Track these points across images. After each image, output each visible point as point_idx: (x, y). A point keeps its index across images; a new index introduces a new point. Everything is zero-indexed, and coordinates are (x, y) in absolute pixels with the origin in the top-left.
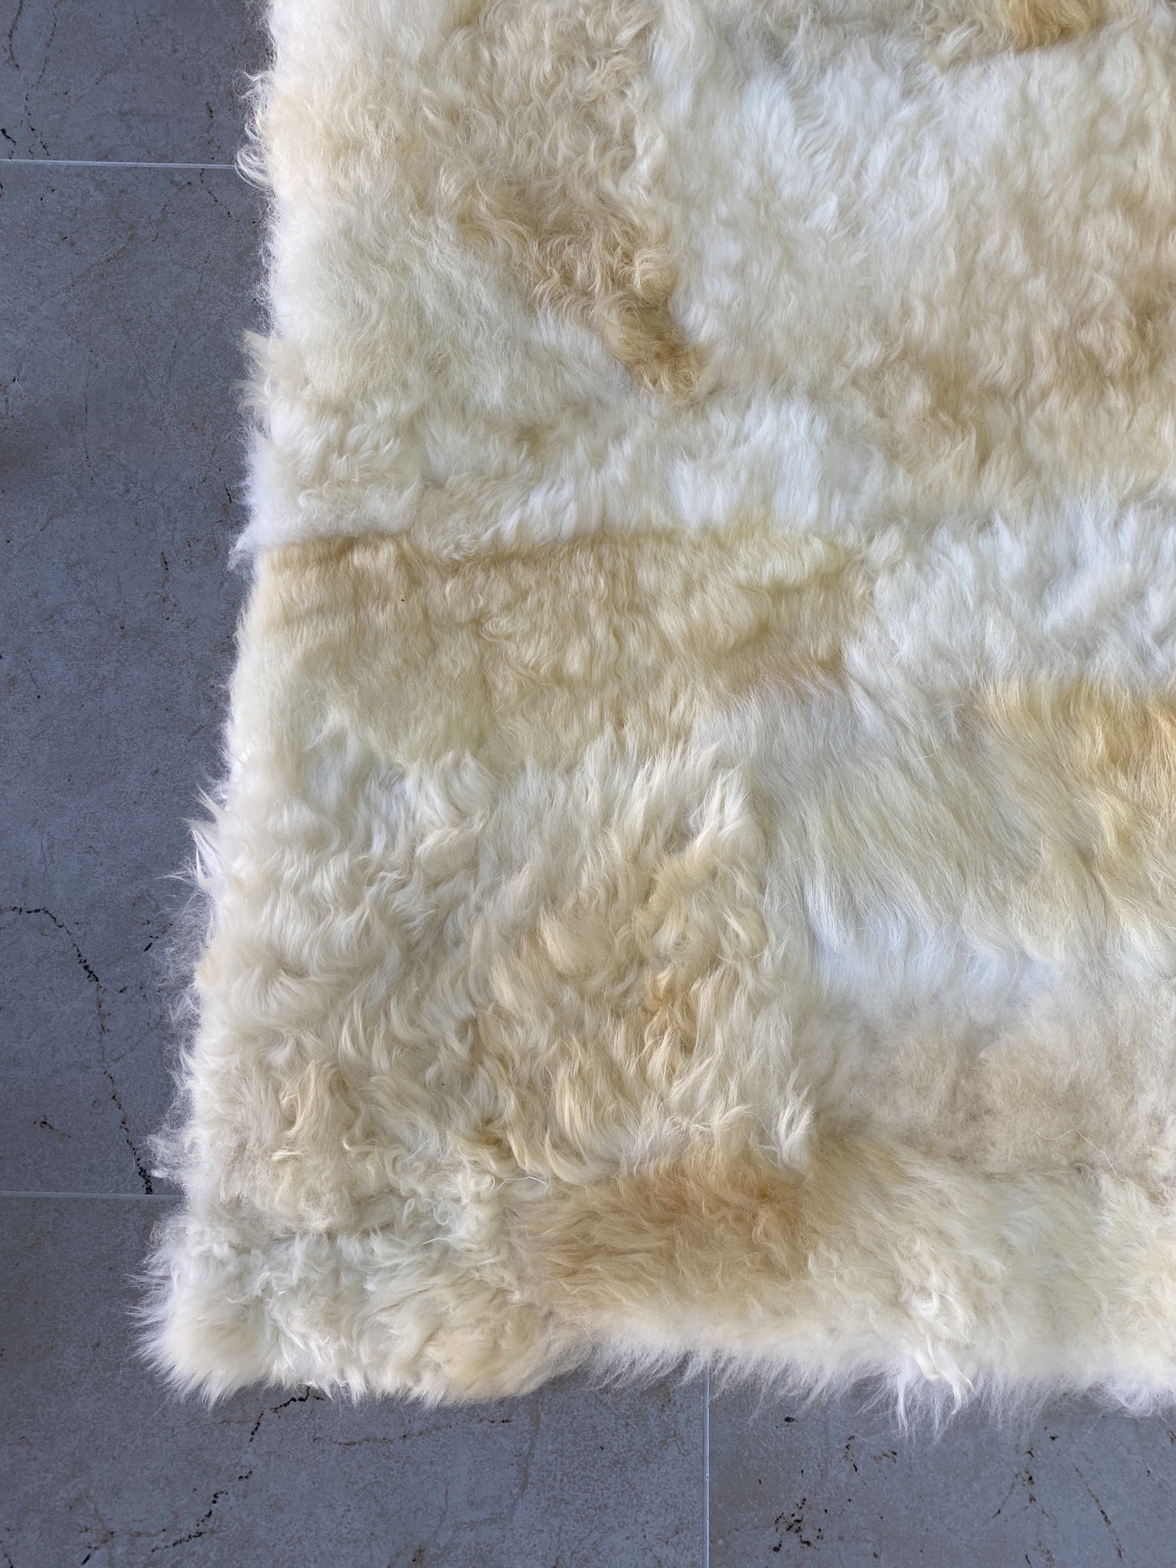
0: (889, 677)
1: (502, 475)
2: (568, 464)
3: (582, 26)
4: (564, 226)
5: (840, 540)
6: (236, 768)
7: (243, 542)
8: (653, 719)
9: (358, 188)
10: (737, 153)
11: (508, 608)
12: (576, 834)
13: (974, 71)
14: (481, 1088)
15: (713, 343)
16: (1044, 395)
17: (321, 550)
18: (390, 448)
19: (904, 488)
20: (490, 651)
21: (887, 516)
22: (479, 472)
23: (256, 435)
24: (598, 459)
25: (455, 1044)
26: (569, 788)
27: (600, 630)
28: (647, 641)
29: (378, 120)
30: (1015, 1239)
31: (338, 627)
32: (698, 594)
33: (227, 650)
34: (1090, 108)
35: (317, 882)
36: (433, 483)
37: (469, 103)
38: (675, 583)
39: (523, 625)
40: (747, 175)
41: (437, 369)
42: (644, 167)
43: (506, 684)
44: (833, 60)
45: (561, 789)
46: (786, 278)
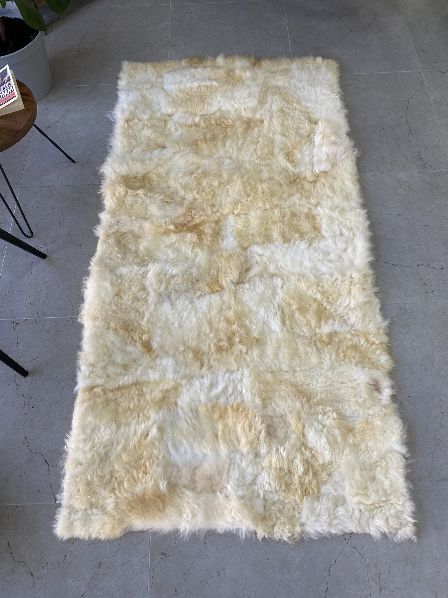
0: (185, 405)
1: (120, 374)
2: (131, 371)
3: (136, 295)
4: (132, 330)
5: (177, 381)
6: (73, 429)
7: (76, 388)
8: (144, 415)
9: (98, 326)
10: (162, 315)
11: (121, 397)
12: (130, 437)
13: (201, 299)
14: (112, 483)
15: (156, 349)
16: (213, 353)
17: (89, 389)
18: (101, 372)
19: (187, 372)
20: (118, 405)
21: (185, 377)
22: (116, 374)
23: (79, 371)
24: (136, 370)
25: (108, 476)
26: (129, 429)
27: (136, 400)
28: (144, 401)
29: (101, 315)
30: (200, 502)
31: (91, 402)
32: (153, 392)
33: (73, 408)
34: (221, 303)
35: (85, 448)
36: (108, 376)
37: (117, 310)
38: (149, 391)
39: (123, 400)
40: (163, 319)
41: (110, 356)
42: (145, 319)
43: (120, 411)
44: (178, 298)
45: (127, 429)
46: (169, 336)
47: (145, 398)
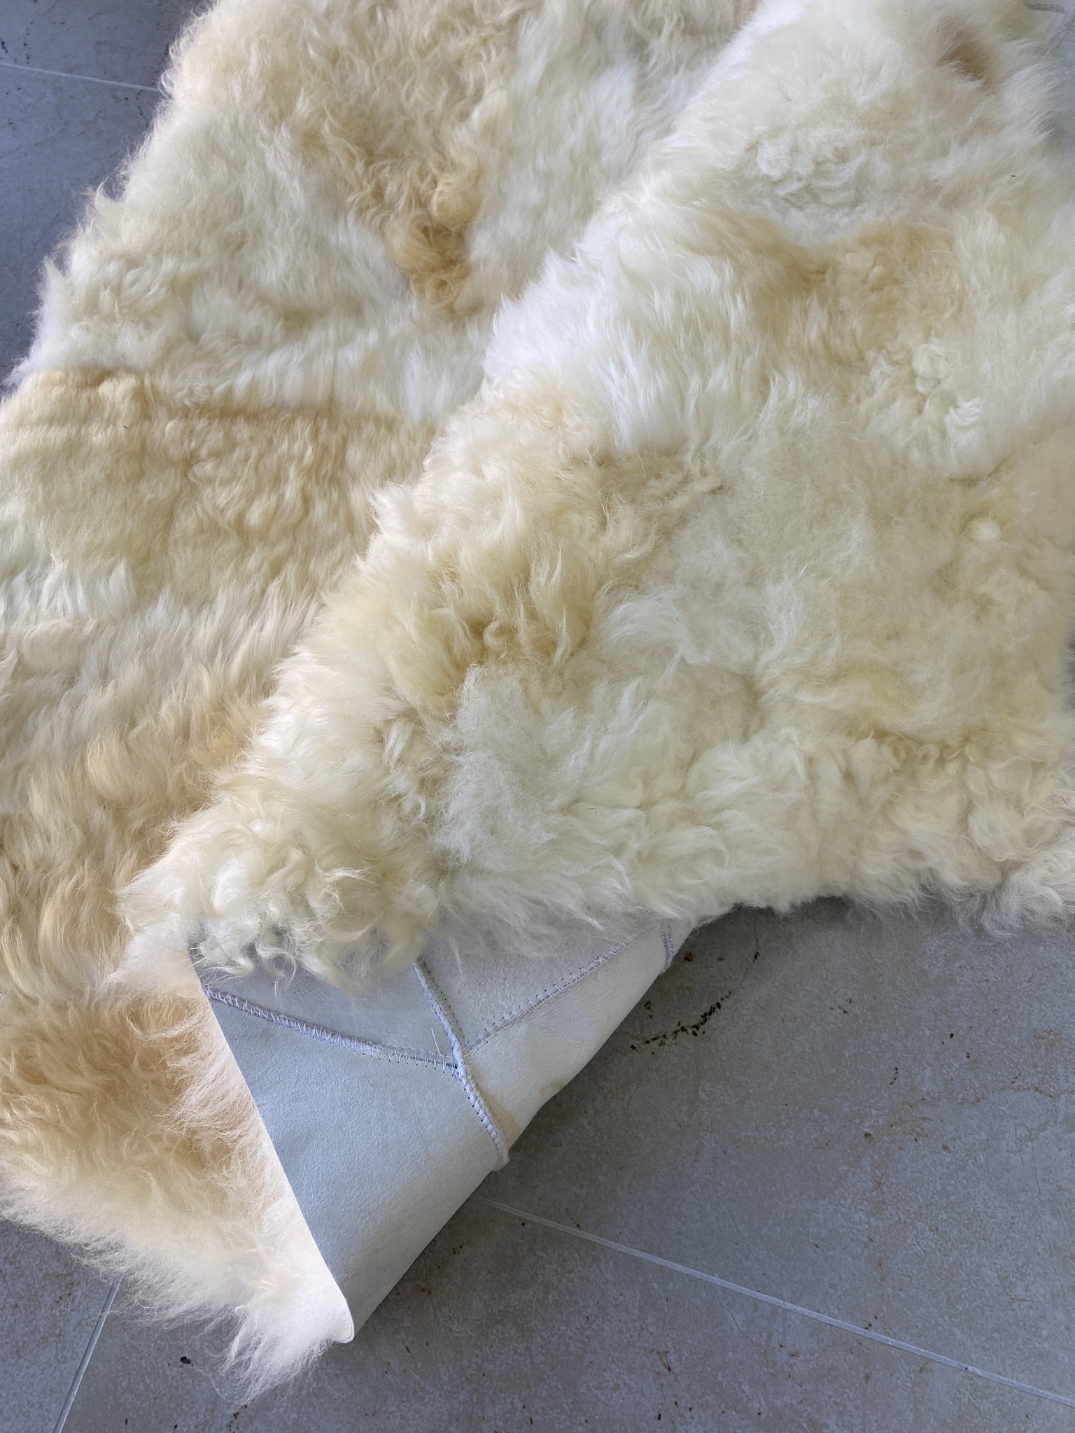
1: (253, 338)
2: (315, 339)
7: (25, 364)
9: (230, 98)
10: (571, 122)
11: (217, 455)
15: (483, 263)
17: (80, 378)
22: (233, 334)
23: (56, 270)
24: (344, 341)
27: (291, 492)
28: (333, 513)
31: (58, 435)
37: (349, 50)
38: (379, 465)
39: (223, 472)
40: (575, 141)
41: (233, 246)
42: (477, 121)
44: (689, 62)
45: (184, 620)
47: (344, 497)
